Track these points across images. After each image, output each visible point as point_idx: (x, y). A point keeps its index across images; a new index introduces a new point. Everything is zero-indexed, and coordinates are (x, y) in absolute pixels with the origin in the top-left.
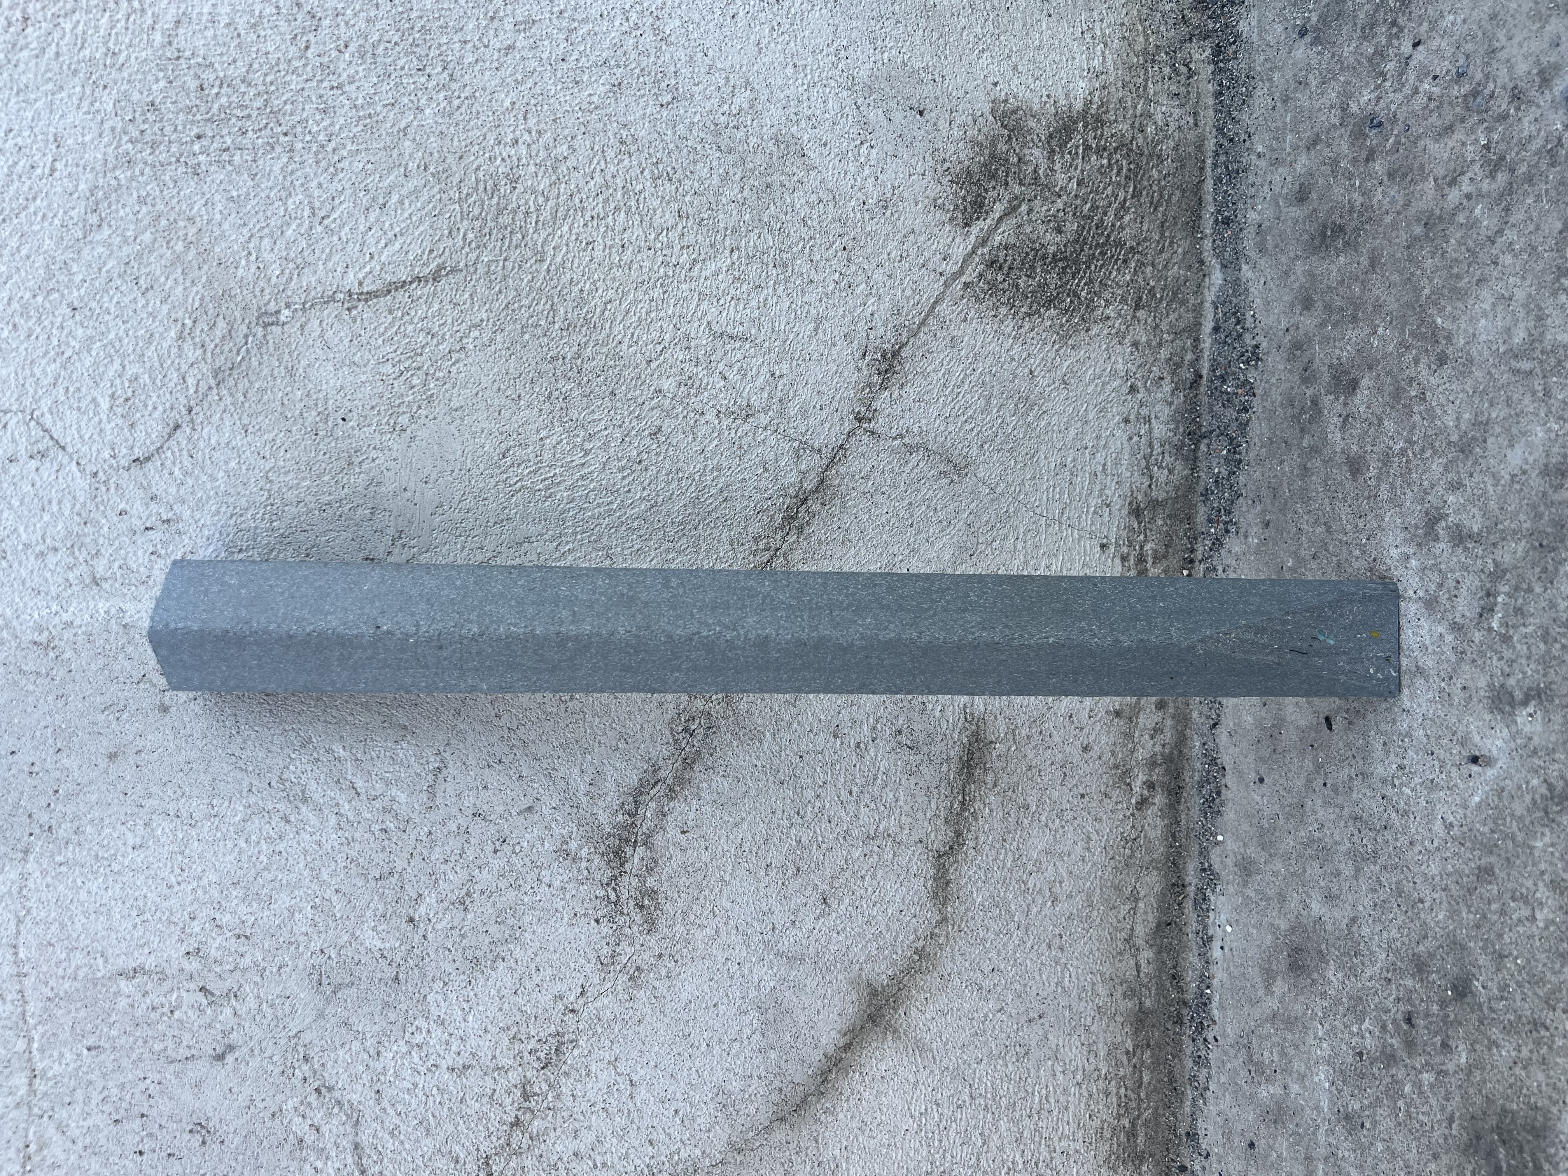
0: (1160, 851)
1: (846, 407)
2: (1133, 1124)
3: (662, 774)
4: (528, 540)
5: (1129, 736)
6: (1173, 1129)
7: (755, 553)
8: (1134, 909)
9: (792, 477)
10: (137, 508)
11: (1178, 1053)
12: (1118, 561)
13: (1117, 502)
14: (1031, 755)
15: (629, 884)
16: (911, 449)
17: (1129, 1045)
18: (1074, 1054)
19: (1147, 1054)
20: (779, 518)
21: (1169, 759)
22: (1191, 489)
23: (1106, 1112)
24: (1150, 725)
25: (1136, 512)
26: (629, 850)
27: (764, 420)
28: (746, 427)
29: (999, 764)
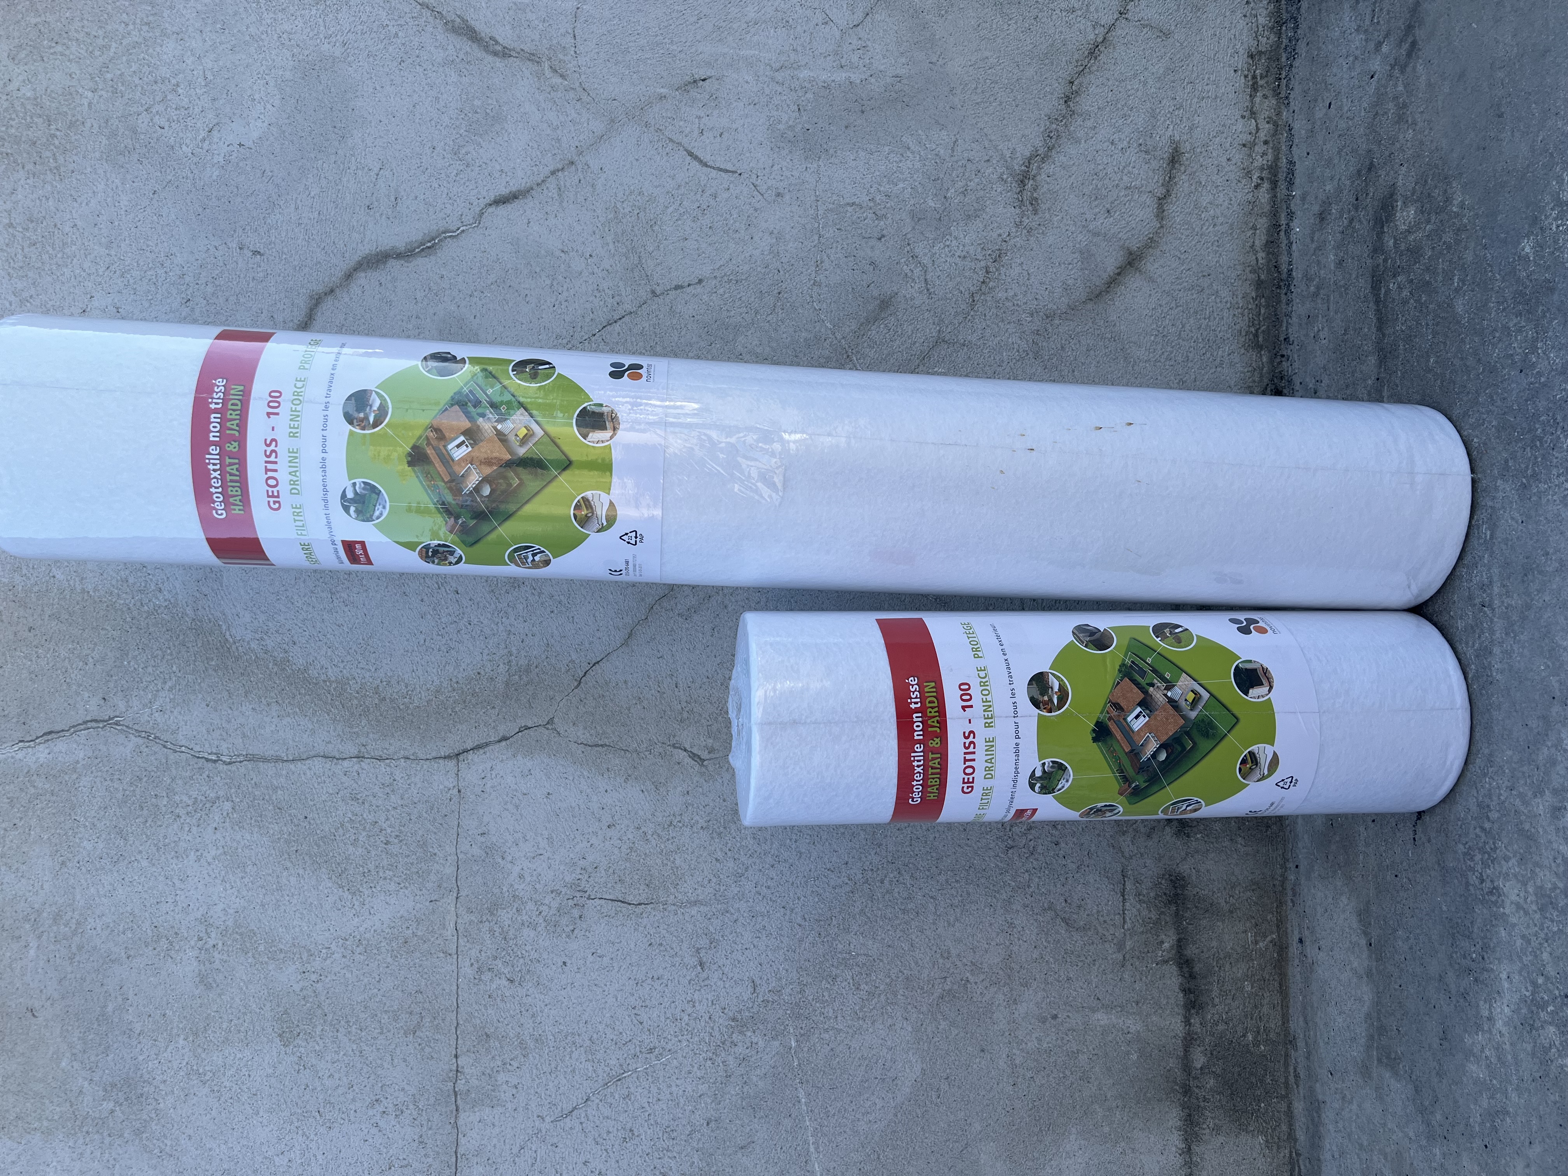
0: (1267, 208)
1: (1115, 7)
2: (1257, 331)
3: (1039, 152)
4: (987, 58)
5: (1250, 155)
6: (1277, 337)
7: (1076, 67)
8: (1255, 233)
9: (1092, 36)
10: (855, 42)
11: (1279, 302)
12: (1242, 78)
13: (1241, 51)
14: (1202, 160)
15: (1027, 195)
16: (1144, 26)
17: (1254, 294)
18: (1225, 293)
19: (1263, 300)
20: (1086, 53)
21: (1270, 167)
22: (1278, 47)
23: (1243, 323)
24: (1261, 151)
25: (1252, 56)
26: (1027, 181)
27: (1080, 13)
28: (1072, 16)
29: (1188, 163)
